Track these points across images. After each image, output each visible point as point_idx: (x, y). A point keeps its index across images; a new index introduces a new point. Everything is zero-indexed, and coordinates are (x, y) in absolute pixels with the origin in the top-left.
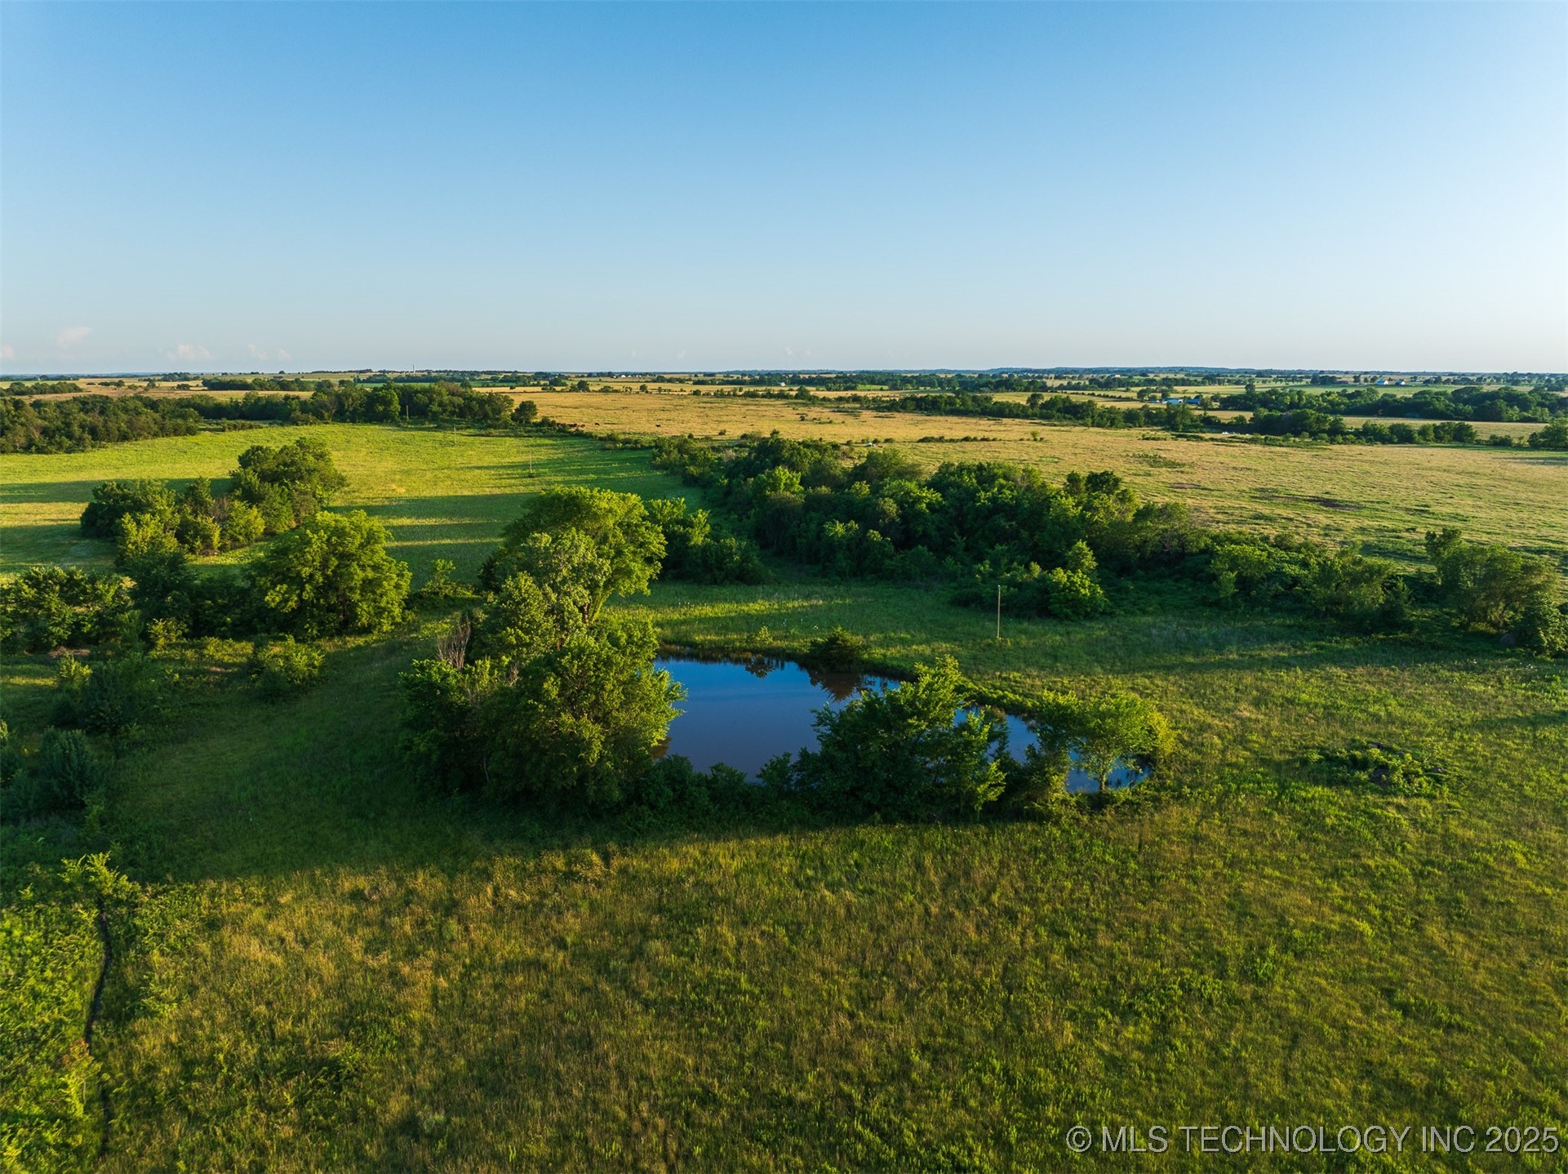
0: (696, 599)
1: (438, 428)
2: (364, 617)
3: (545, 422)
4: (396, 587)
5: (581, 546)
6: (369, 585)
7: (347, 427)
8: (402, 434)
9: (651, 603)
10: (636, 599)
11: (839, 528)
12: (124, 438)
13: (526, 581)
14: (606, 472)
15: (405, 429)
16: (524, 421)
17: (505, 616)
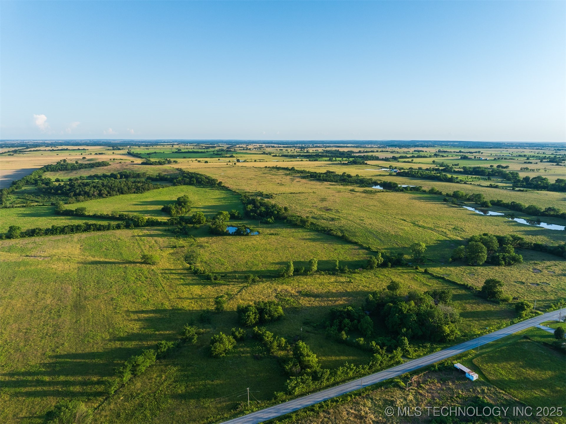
0: (235, 221)
1: (203, 187)
2: (202, 222)
3: (224, 186)
4: (205, 219)
5: (222, 217)
6: (202, 219)
7: (186, 186)
8: (197, 189)
9: (229, 221)
10: (227, 221)
11: (252, 214)
12: (148, 190)
13: (217, 220)
14: (232, 201)
15: (197, 187)
16: (220, 186)
17: (215, 222)
